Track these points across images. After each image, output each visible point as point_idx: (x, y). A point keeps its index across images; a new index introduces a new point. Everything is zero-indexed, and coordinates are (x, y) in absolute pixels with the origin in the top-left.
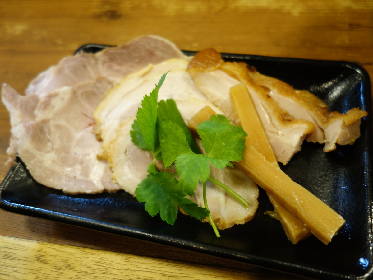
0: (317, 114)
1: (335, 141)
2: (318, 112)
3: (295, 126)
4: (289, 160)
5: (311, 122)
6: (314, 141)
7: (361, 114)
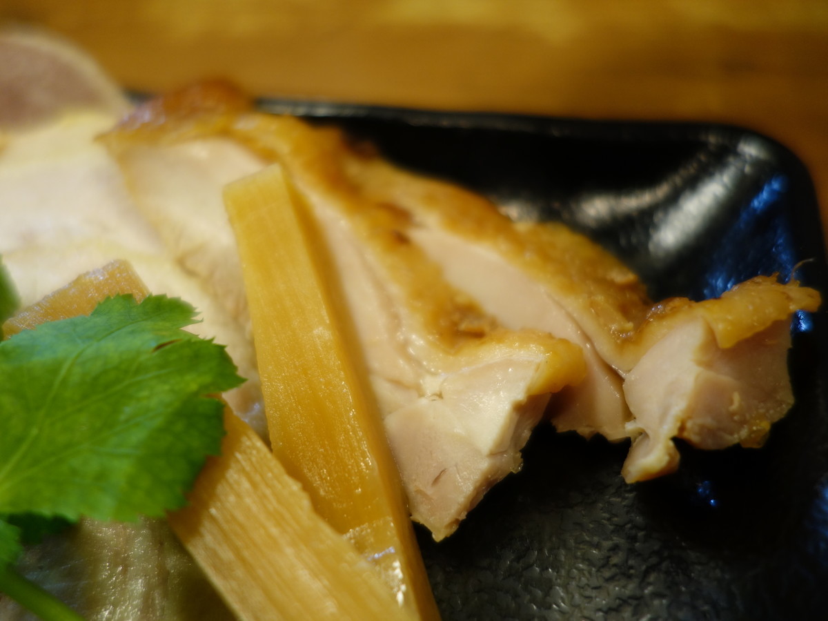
0: (593, 304)
1: (668, 429)
2: (600, 298)
3: (493, 353)
4: (463, 516)
5: (564, 341)
6: (584, 431)
7: (789, 298)
